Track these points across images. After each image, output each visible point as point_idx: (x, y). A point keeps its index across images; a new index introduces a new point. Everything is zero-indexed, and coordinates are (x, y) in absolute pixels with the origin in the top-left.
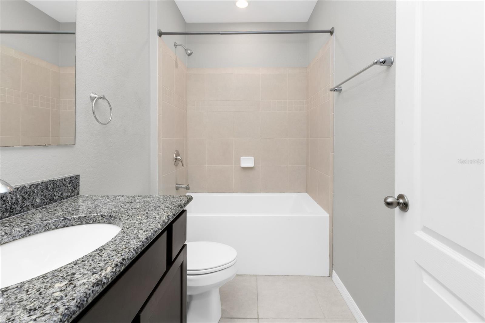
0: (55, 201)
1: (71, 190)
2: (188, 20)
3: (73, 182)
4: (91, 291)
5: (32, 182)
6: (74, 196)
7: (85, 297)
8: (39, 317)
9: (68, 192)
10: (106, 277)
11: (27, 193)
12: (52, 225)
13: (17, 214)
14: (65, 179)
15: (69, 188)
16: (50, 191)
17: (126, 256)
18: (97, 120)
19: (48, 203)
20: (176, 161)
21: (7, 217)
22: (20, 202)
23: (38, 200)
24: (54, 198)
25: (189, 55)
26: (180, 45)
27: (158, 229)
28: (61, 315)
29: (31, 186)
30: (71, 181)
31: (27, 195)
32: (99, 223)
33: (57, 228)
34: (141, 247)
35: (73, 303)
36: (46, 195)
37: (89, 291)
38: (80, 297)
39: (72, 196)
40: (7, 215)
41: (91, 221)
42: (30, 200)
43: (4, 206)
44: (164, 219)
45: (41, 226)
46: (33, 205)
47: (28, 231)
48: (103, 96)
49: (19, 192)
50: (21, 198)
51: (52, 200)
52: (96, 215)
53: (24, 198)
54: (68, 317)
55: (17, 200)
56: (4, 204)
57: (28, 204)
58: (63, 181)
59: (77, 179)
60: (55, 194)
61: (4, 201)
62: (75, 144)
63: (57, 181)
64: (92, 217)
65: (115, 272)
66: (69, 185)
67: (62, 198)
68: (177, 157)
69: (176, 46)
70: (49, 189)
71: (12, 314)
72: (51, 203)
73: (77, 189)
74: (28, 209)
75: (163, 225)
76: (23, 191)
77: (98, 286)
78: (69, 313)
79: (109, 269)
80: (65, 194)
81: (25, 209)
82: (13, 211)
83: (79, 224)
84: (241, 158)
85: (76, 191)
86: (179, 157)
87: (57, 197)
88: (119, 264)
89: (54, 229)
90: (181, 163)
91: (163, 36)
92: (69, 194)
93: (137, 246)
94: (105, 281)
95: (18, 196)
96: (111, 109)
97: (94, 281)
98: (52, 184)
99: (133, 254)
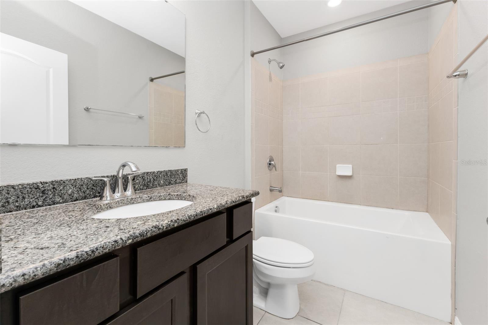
0: (172, 184)
1: (182, 178)
2: (283, 36)
3: (183, 173)
4: (150, 229)
5: (158, 170)
6: (184, 183)
7: (145, 231)
8: (121, 233)
9: (180, 179)
10: (162, 225)
11: (156, 176)
12: (163, 197)
13: (150, 188)
14: (178, 170)
15: (181, 177)
16: (168, 177)
17: (180, 218)
18: (199, 130)
19: (167, 185)
20: (270, 166)
21: (145, 189)
22: (152, 181)
23: (162, 182)
24: (171, 182)
25: (281, 68)
26: (274, 60)
27: (214, 208)
28: (130, 235)
29: (158, 172)
30: (182, 172)
31: (155, 178)
32: (188, 200)
33: (165, 199)
34: (194, 216)
35: (138, 232)
36: (166, 180)
37: (149, 229)
38: (143, 230)
39: (182, 183)
40: (145, 188)
41: (184, 199)
42: (157, 181)
43: (144, 182)
44: (223, 202)
45: (157, 196)
46: (159, 184)
47: (151, 198)
48: (203, 111)
49: (152, 175)
50: (153, 179)
51: (170, 183)
52: (186, 194)
53: (154, 179)
54: (133, 237)
55: (150, 180)
56: (143, 181)
57: (156, 183)
58: (177, 171)
59: (185, 171)
60: (172, 179)
61: (144, 179)
62: (185, 147)
63: (173, 171)
64: (184, 195)
65: (169, 224)
66: (180, 175)
67: (176, 183)
68: (271, 162)
69: (270, 62)
70: (168, 175)
71: (113, 229)
72: (170, 185)
73: (186, 178)
74: (156, 187)
75: (219, 206)
76: (154, 175)
77: (155, 228)
78: (134, 235)
79: (166, 222)
80: (178, 181)
81: (155, 186)
82: (148, 186)
83: (177, 200)
84: (338, 165)
85: (185, 180)
86: (273, 163)
87: (173, 182)
88: (173, 221)
89: (164, 200)
90: (275, 169)
91: (255, 55)
92: (181, 181)
93: (191, 214)
94: (161, 228)
95: (151, 177)
96: (209, 120)
97: (154, 225)
98: (170, 173)
99: (186, 218)
